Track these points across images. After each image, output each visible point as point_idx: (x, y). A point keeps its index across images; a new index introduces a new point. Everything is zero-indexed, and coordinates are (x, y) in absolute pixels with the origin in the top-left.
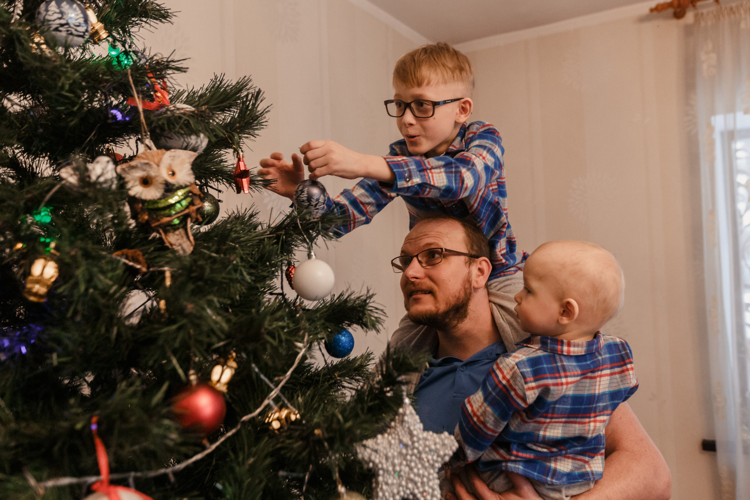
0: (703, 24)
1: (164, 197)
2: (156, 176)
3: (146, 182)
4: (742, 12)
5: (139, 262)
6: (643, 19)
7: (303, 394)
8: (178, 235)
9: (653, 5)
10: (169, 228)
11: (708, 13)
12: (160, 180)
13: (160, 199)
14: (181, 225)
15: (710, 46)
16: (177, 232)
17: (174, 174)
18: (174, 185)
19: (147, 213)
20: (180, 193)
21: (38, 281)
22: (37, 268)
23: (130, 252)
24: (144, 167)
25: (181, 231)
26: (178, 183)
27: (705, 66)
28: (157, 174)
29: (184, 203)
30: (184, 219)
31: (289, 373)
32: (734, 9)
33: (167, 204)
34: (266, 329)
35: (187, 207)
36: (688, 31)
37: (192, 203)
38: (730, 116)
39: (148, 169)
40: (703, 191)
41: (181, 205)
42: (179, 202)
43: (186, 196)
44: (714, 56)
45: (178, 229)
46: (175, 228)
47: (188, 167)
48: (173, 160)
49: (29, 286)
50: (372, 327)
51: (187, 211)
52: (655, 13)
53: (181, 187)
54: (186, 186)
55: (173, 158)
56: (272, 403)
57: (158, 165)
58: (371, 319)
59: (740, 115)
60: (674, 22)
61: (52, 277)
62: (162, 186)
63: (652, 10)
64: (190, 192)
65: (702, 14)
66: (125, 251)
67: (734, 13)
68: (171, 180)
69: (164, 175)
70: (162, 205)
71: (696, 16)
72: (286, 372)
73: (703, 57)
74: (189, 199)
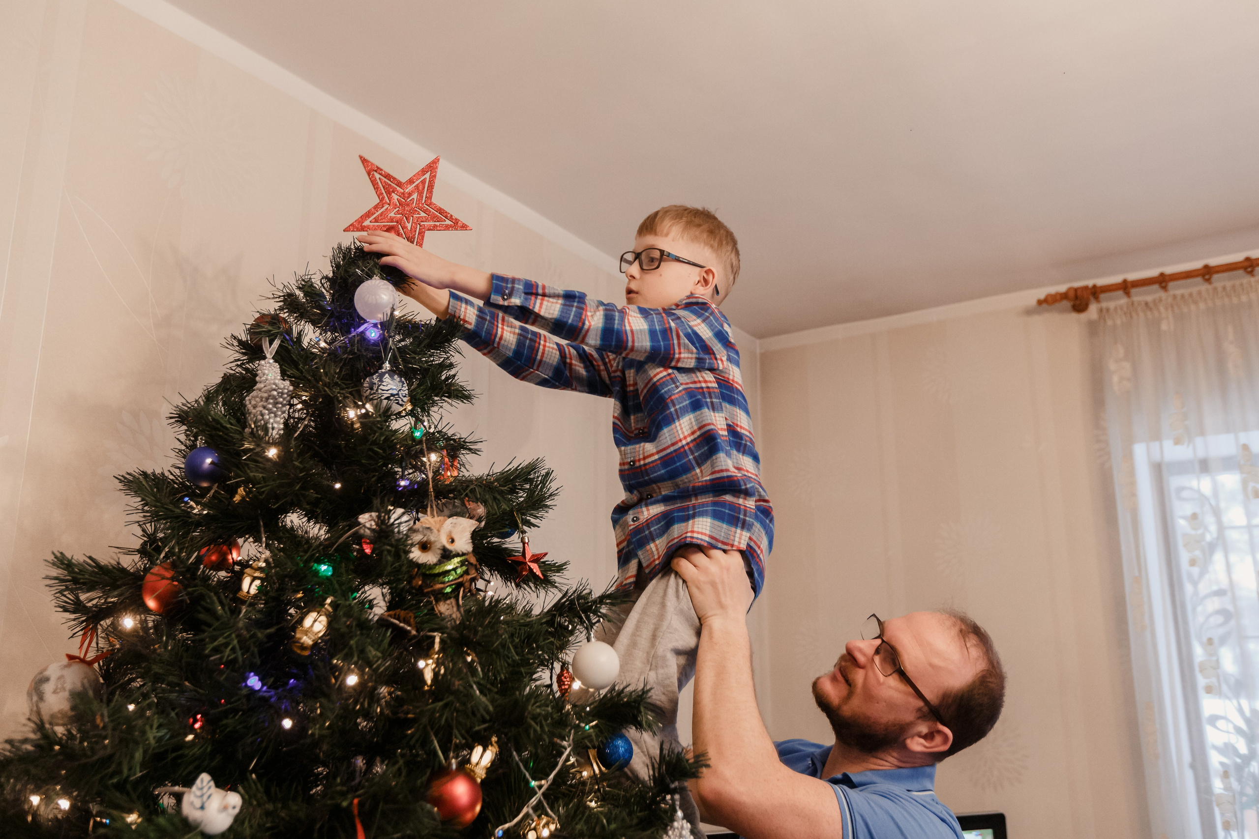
0: (1110, 323)
1: (440, 562)
2: (435, 542)
3: (425, 547)
4: (1162, 309)
5: (408, 623)
6: (1029, 312)
7: (566, 805)
8: (448, 604)
9: (1042, 293)
10: (441, 596)
11: (1116, 309)
12: (439, 545)
13: (436, 565)
14: (453, 595)
15: (1121, 351)
16: (448, 602)
17: (453, 541)
18: (451, 552)
19: (421, 578)
20: (457, 560)
21: (306, 632)
22: (308, 622)
23: (402, 613)
24: (425, 532)
25: (453, 600)
26: (456, 551)
27: (1115, 379)
28: (436, 539)
29: (459, 571)
30: (456, 590)
31: (552, 776)
32: (1151, 305)
33: (441, 571)
34: (529, 713)
35: (462, 576)
36: (1093, 328)
37: (466, 572)
38: (1155, 445)
39: (428, 533)
40: (1123, 548)
41: (456, 573)
42: (455, 569)
43: (462, 563)
44: (1127, 365)
45: (450, 598)
46: (446, 597)
47: (467, 535)
48: (454, 527)
49: (298, 636)
50: (647, 728)
51: (461, 580)
52: (1044, 305)
53: (457, 555)
54: (463, 554)
55: (454, 525)
56: (531, 811)
57: (439, 531)
58: (647, 718)
59: (1168, 444)
60: (1074, 316)
61: (319, 632)
62: (439, 552)
63: (1040, 302)
64: (466, 560)
65: (1108, 310)
66: (398, 611)
67: (1151, 309)
68: (449, 546)
69: (444, 541)
70: (437, 570)
71: (1101, 310)
72: (548, 775)
73: (1112, 366)
74: (464, 568)
